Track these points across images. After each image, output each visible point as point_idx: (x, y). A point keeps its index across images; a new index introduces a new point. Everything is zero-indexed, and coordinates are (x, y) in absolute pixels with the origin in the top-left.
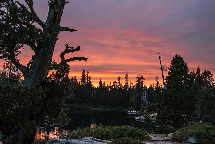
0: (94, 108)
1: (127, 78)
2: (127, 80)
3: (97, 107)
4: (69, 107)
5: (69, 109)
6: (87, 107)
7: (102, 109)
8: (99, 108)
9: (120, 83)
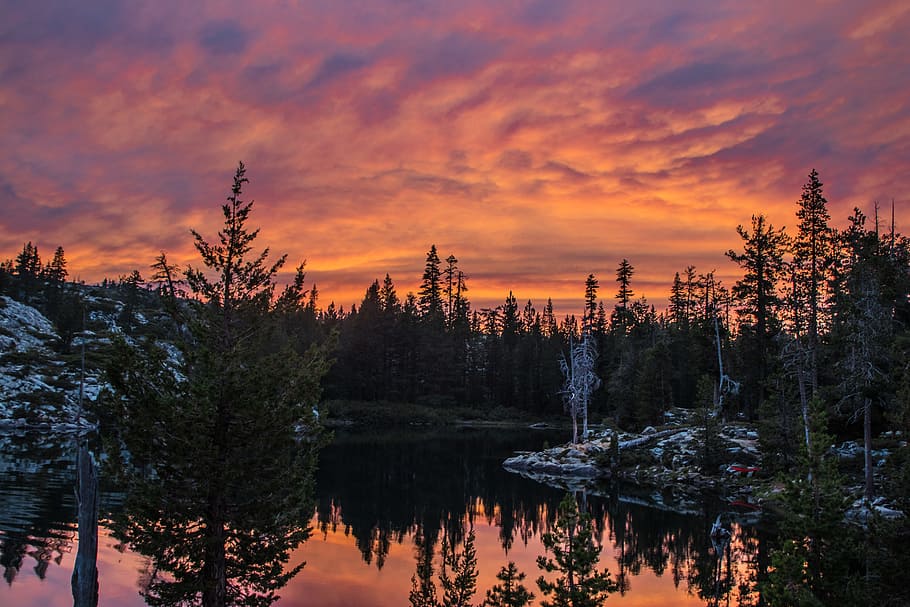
0: (471, 418)
1: (627, 283)
2: (625, 291)
3: (487, 414)
4: (349, 415)
5: (349, 423)
6: (433, 413)
7: (504, 423)
8: (493, 420)
9: (598, 306)
